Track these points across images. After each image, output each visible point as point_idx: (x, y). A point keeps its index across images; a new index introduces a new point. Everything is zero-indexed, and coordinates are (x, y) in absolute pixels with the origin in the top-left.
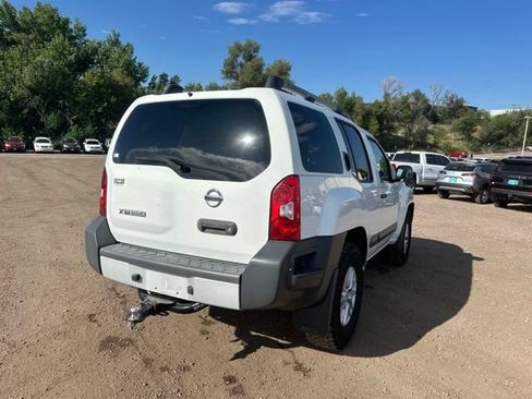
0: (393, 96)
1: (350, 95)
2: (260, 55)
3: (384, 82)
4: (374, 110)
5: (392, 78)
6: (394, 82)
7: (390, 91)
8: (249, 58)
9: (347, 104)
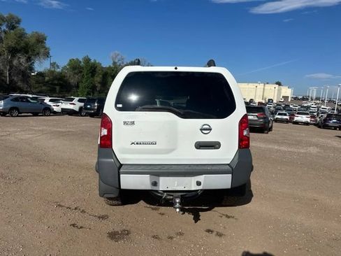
0: (118, 64)
1: (92, 61)
2: (21, 26)
3: (112, 54)
4: (109, 72)
5: (117, 52)
6: (118, 55)
7: (116, 61)
8: (13, 28)
9: (91, 67)
